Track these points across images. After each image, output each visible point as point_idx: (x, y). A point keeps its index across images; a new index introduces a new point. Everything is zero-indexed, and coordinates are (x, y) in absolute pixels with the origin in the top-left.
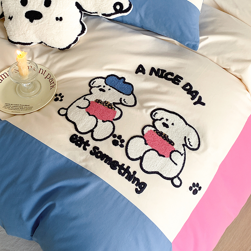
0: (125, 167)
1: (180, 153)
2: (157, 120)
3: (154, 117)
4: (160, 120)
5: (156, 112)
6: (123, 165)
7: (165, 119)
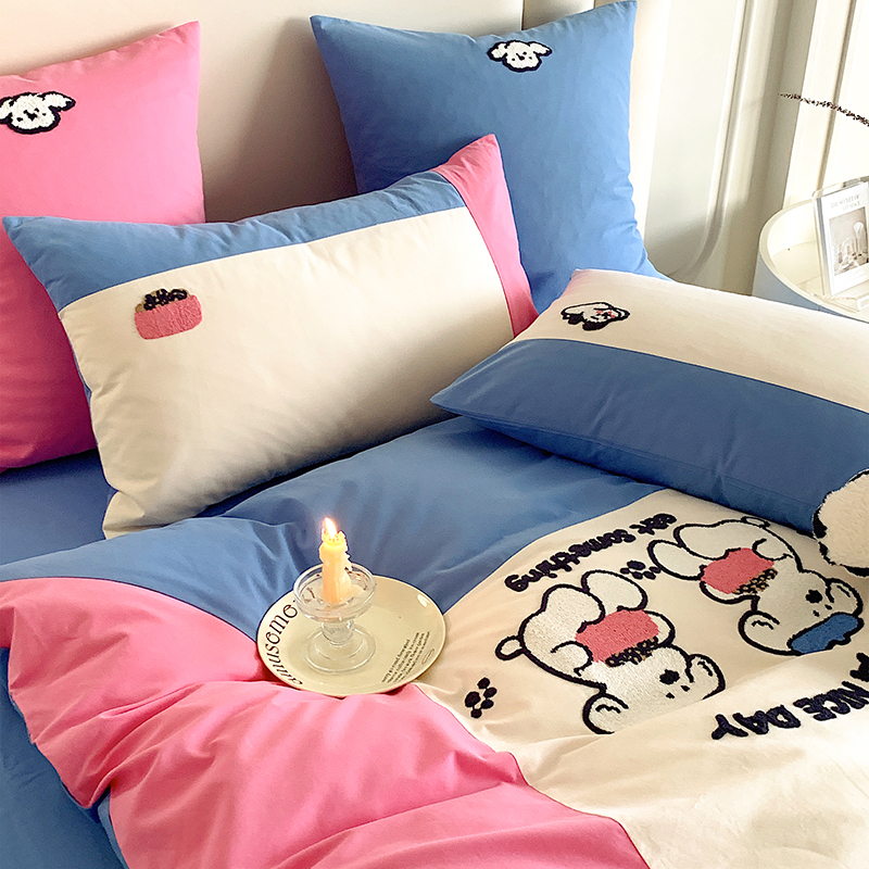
0: (571, 564)
1: (583, 668)
2: (689, 665)
3: (697, 659)
4: (688, 672)
5: (715, 674)
6: (577, 562)
7: (689, 685)
